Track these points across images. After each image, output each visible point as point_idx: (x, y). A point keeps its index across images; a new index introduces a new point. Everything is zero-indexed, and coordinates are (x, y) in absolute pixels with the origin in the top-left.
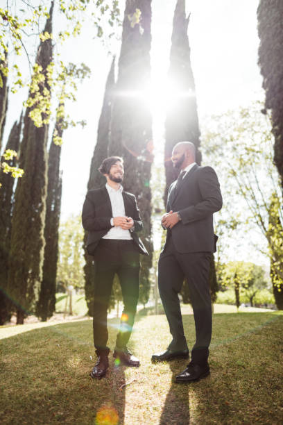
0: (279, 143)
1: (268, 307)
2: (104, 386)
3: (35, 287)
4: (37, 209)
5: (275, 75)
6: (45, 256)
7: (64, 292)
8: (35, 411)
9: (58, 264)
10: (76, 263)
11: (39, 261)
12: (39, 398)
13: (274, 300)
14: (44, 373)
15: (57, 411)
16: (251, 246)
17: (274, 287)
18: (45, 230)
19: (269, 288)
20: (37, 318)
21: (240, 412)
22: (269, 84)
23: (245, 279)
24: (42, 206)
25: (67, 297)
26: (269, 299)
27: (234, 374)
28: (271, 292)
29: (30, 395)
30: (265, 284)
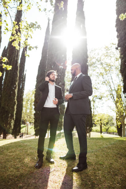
0: (123, 63)
1: (114, 134)
2: (41, 172)
3: (12, 123)
4: (13, 87)
5: (123, 32)
6: (17, 109)
7: (25, 124)
8: (9, 184)
9: (22, 112)
10: (31, 112)
11: (14, 111)
12: (12, 177)
13: (117, 131)
14: (14, 165)
15: (19, 184)
16: (108, 107)
17: (117, 125)
18: (17, 97)
19: (115, 125)
20: (12, 136)
21: (100, 186)
22: (120, 36)
23: (105, 121)
24: (16, 86)
25: (26, 126)
26: (115, 131)
27: (98, 168)
28: (116, 128)
29: (7, 176)
30: (113, 124)
